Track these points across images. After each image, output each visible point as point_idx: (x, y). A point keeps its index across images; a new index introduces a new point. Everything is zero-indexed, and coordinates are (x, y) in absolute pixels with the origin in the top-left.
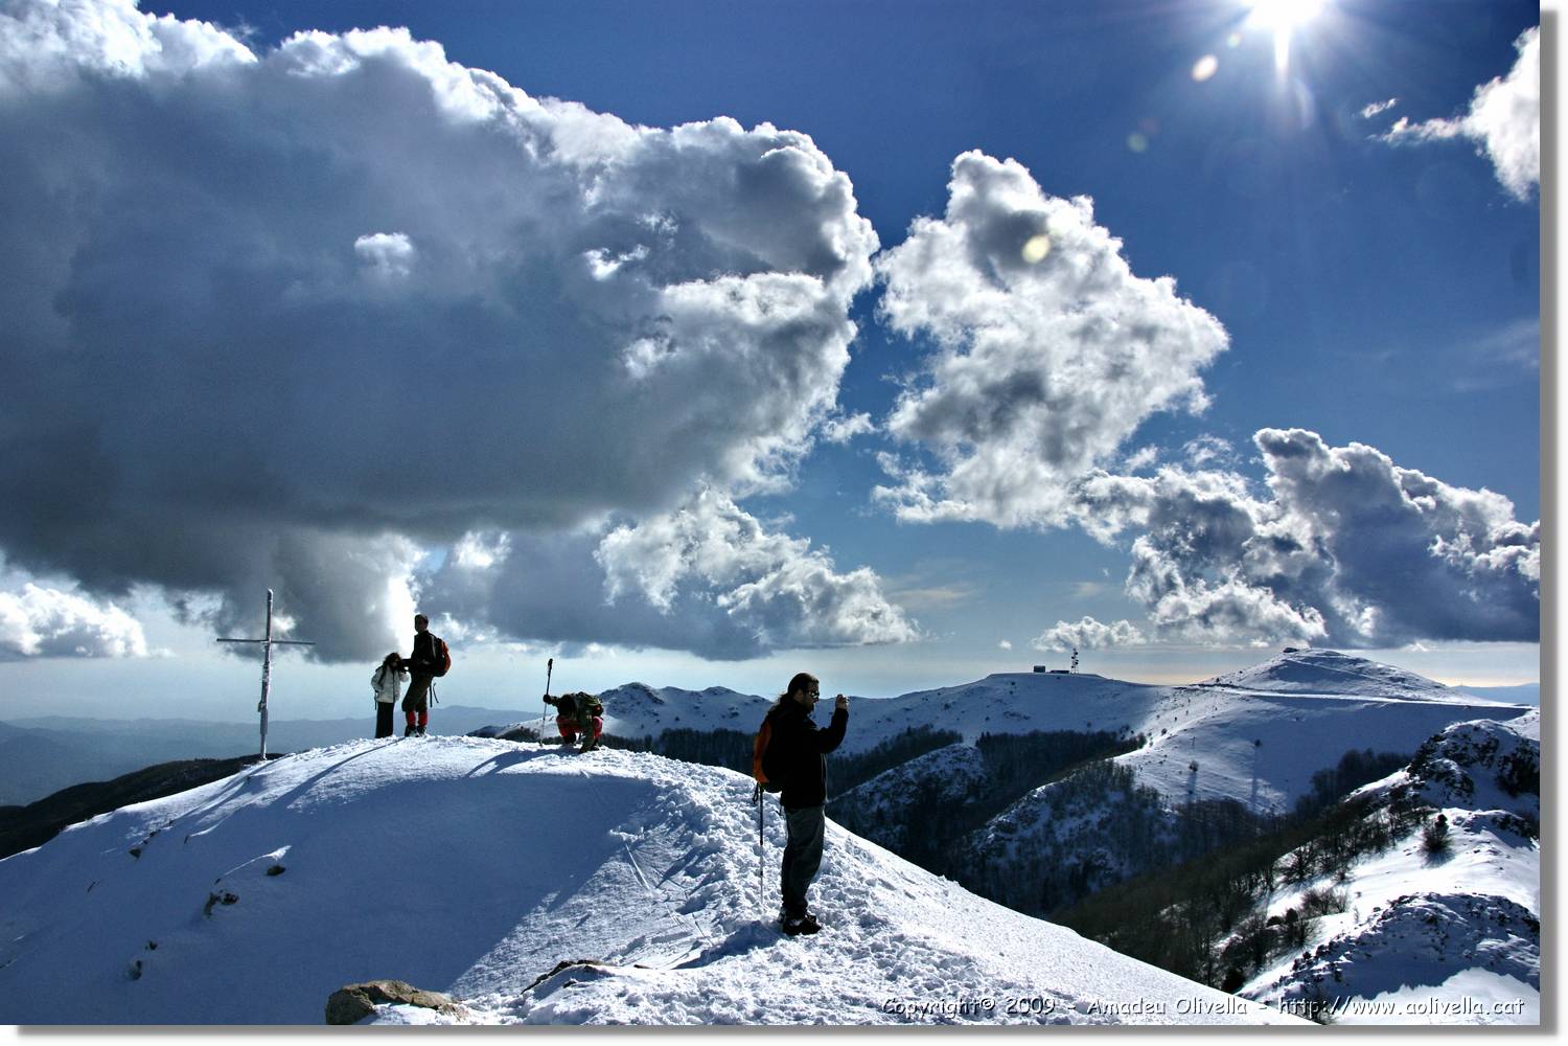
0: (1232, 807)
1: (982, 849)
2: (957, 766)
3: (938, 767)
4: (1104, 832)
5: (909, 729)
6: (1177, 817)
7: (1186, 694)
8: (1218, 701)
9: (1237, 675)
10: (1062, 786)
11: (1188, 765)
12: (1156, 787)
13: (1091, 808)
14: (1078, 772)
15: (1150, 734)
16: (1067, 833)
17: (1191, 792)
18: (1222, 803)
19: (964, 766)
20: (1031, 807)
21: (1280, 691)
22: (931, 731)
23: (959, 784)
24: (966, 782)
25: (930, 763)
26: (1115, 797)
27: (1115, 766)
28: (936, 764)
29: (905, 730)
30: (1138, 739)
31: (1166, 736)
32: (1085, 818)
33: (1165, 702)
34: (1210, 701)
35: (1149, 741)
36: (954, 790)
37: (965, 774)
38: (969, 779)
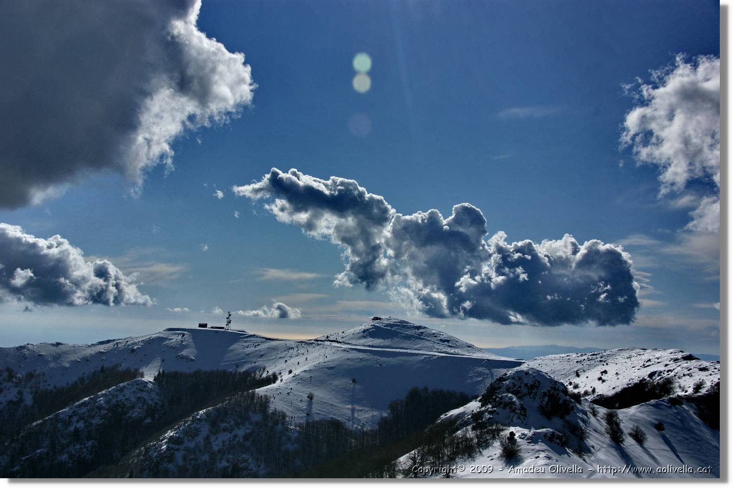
0: (336, 426)
1: (156, 457)
2: (139, 395)
3: (124, 396)
4: (248, 444)
5: (103, 367)
6: (299, 432)
7: (306, 346)
8: (328, 351)
9: (340, 334)
10: (218, 409)
11: (307, 396)
12: (284, 410)
13: (238, 425)
14: (230, 400)
15: (280, 373)
16: (221, 444)
17: (308, 414)
18: (329, 422)
19: (144, 395)
20: (195, 425)
21: (369, 346)
22: (120, 369)
23: (140, 409)
24: (145, 407)
25: (118, 393)
26: (257, 417)
27: (256, 395)
28: (123, 393)
29: (99, 369)
30: (271, 377)
31: (292, 375)
32: (234, 433)
33: (291, 351)
34: (322, 351)
35: (280, 379)
36: (136, 413)
37: (145, 401)
38: (148, 404)
